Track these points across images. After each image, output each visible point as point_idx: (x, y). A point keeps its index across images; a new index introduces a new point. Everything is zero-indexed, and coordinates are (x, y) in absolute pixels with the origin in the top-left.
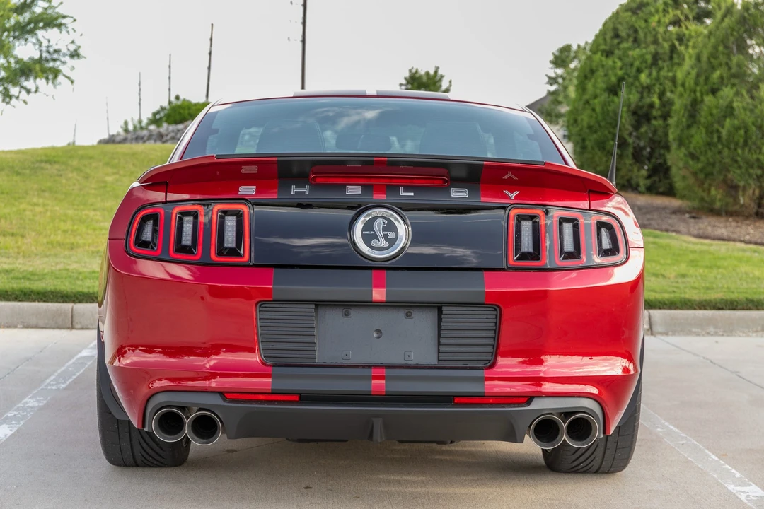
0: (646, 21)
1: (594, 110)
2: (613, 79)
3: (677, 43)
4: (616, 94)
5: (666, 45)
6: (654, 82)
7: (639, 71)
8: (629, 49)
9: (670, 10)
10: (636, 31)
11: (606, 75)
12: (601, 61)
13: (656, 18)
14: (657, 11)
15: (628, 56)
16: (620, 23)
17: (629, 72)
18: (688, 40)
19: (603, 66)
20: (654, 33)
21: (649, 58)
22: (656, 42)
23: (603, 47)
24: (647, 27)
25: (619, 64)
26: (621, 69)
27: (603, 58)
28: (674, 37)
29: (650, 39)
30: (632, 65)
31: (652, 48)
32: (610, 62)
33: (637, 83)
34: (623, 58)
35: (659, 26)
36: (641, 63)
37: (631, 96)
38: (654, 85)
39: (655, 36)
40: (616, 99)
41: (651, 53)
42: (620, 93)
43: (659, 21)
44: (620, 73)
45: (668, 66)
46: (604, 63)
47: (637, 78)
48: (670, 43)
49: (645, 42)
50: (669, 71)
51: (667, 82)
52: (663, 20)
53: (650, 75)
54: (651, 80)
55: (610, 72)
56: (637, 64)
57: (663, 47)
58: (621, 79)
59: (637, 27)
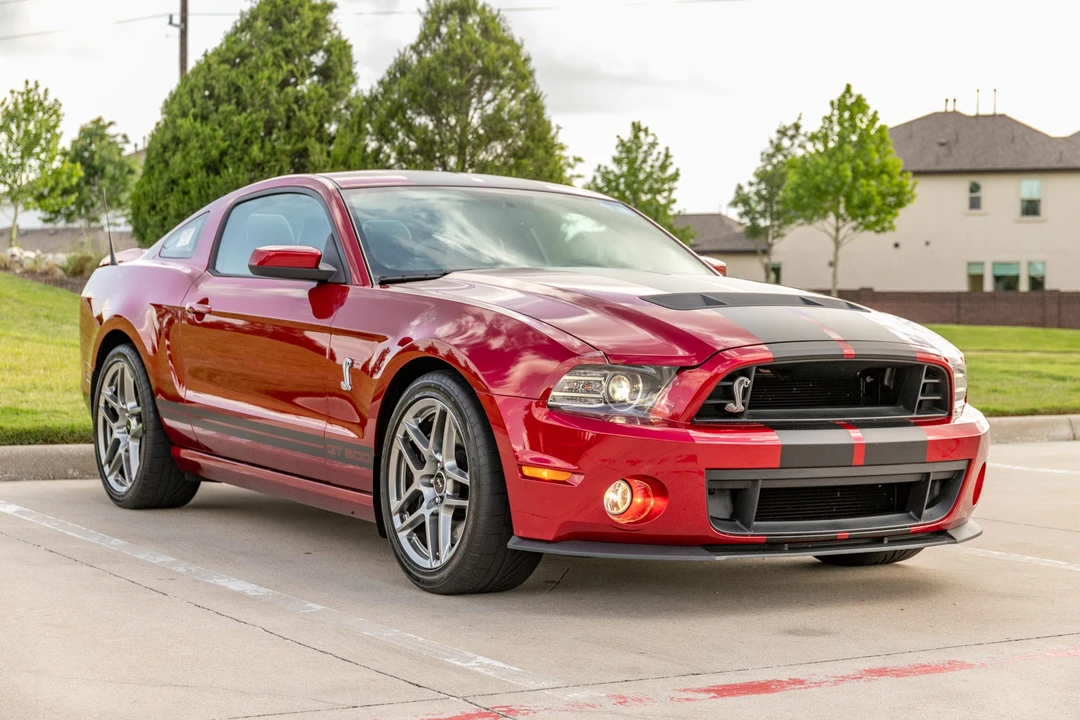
0: (251, 77)
1: (186, 193)
2: (215, 153)
3: (295, 107)
4: (217, 173)
5: (282, 109)
6: (268, 157)
7: (248, 142)
8: (232, 113)
9: (283, 64)
10: (238, 89)
11: (201, 147)
12: (194, 128)
13: (266, 73)
14: (265, 64)
15: (231, 123)
16: (213, 78)
17: (234, 143)
18: (308, 105)
19: (197, 135)
20: (264, 93)
21: (260, 124)
22: (266, 104)
23: (193, 111)
24: (254, 85)
25: (220, 133)
26: (224, 140)
27: (198, 124)
28: (292, 99)
29: (258, 101)
30: (238, 135)
31: (264, 113)
32: (208, 130)
33: (246, 159)
34: (223, 124)
35: (269, 84)
36: (252, 132)
37: (240, 176)
38: (269, 162)
39: (266, 97)
40: (218, 180)
41: (262, 119)
42: (224, 172)
43: (270, 78)
44: (224, 145)
45: (285, 137)
46: (200, 131)
47: (245, 152)
48: (286, 106)
49: (253, 105)
50: (285, 143)
51: (283, 157)
52: (274, 76)
53: (262, 148)
54: (265, 154)
55: (209, 144)
56: (245, 132)
57: (276, 112)
58: (223, 154)
59: (240, 83)
